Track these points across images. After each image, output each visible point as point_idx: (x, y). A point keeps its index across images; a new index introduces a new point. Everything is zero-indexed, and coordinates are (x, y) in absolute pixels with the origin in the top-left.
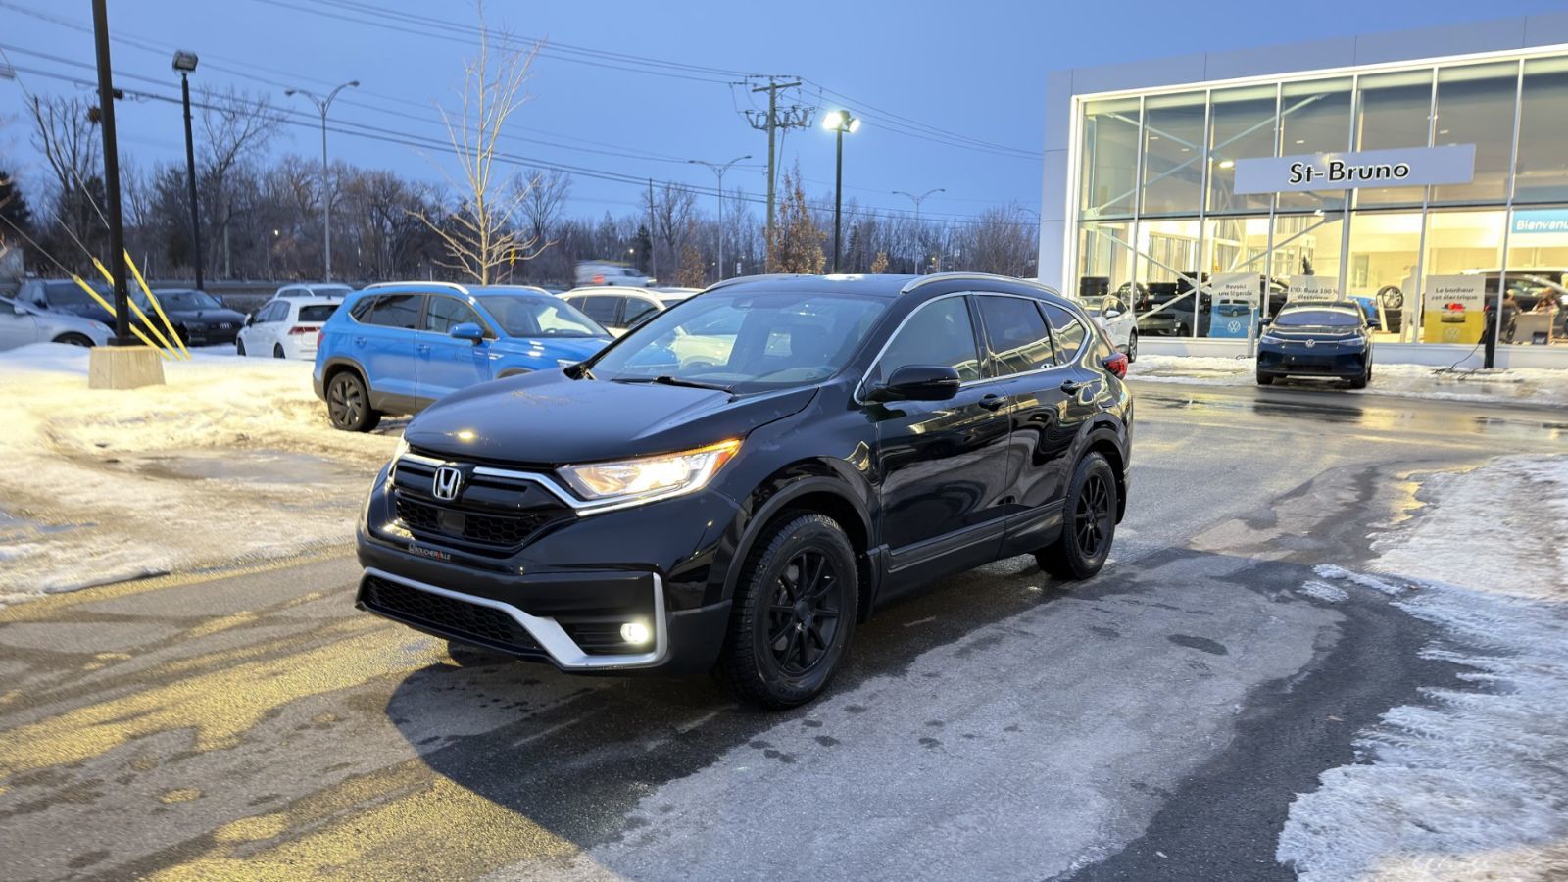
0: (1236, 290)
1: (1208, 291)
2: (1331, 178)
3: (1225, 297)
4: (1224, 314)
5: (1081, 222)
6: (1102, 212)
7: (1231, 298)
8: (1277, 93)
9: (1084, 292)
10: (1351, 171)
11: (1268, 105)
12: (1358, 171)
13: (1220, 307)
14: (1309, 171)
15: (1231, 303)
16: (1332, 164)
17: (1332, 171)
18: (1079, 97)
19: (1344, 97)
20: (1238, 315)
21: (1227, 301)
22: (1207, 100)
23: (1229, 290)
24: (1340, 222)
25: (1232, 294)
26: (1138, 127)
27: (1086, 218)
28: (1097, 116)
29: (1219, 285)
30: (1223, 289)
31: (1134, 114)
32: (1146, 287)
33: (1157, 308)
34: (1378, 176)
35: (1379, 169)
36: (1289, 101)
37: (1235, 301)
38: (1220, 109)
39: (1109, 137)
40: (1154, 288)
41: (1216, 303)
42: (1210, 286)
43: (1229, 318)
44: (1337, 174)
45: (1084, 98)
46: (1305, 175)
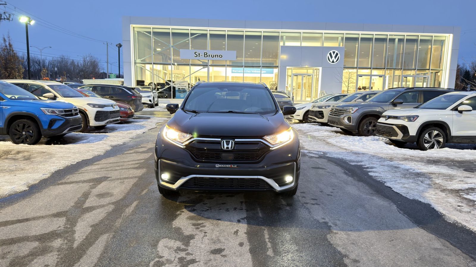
0: (182, 86)
1: (174, 86)
2: (205, 57)
3: (179, 88)
4: (179, 92)
5: (135, 63)
6: (141, 61)
7: (181, 88)
8: (189, 32)
9: (137, 85)
10: (209, 55)
11: (186, 35)
12: (211, 55)
13: (178, 90)
14: (199, 54)
15: (181, 89)
16: (205, 53)
17: (205, 55)
18: (132, 25)
19: (205, 35)
20: (183, 92)
21: (180, 89)
22: (170, 31)
23: (180, 86)
24: (207, 68)
25: (181, 87)
26: (151, 37)
27: (137, 62)
28: (138, 32)
29: (177, 84)
30: (179, 85)
31: (150, 33)
32: (156, 84)
33: (160, 90)
34: (216, 57)
35: (216, 55)
36: (192, 34)
37: (182, 89)
38: (174, 34)
39: (142, 39)
40: (159, 84)
41: (177, 89)
42: (175, 84)
43: (181, 93)
44: (206, 56)
45: (134, 26)
46: (198, 55)
